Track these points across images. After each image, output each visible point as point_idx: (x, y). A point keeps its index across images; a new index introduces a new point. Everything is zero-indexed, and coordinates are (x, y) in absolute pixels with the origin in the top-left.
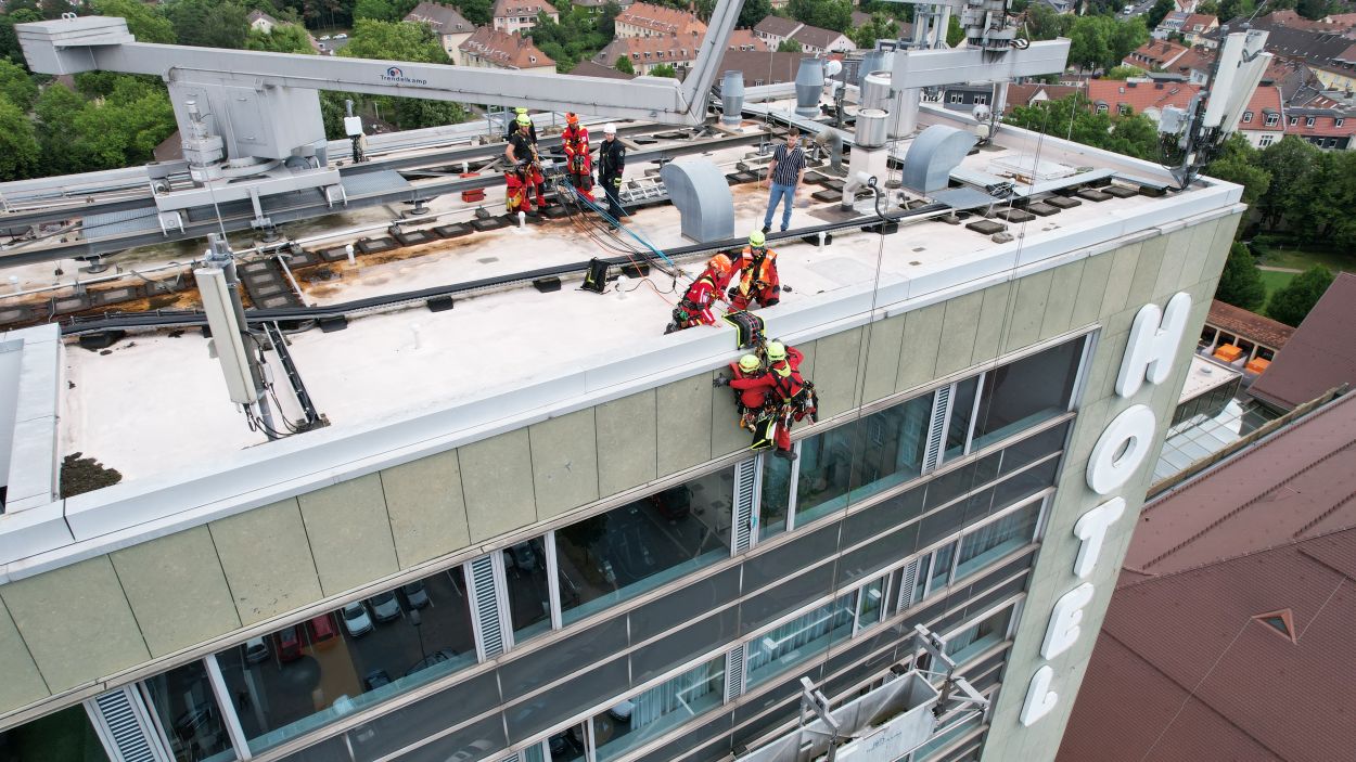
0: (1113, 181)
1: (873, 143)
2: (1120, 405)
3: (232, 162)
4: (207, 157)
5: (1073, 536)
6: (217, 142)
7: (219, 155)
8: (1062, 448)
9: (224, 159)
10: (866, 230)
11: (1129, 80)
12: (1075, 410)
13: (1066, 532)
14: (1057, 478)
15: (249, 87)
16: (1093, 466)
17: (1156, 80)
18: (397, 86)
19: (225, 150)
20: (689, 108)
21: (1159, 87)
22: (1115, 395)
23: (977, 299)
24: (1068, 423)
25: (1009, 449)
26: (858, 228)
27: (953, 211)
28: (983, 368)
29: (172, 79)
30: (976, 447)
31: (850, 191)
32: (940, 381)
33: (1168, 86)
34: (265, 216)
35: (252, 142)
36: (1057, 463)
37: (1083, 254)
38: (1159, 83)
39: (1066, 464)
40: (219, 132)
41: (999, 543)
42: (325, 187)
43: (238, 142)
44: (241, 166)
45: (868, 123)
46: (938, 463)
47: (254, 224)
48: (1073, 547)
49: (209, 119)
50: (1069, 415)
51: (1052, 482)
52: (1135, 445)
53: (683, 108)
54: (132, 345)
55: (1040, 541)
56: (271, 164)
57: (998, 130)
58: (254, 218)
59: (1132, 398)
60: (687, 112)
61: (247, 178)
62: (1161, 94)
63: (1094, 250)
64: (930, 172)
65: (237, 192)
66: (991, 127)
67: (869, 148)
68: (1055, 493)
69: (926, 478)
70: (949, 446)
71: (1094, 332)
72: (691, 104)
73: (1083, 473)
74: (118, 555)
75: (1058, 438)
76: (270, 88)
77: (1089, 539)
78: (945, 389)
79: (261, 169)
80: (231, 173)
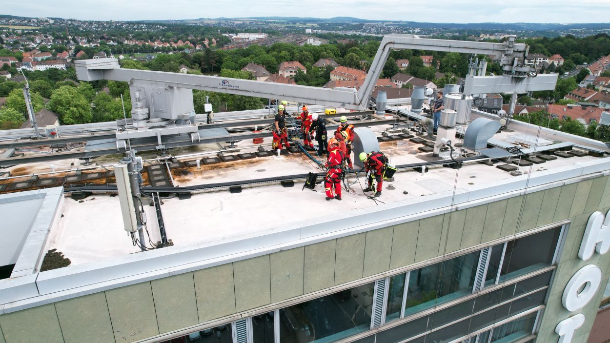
0: (573, 148)
1: (448, 125)
2: (581, 264)
3: (152, 120)
4: (141, 117)
5: (555, 333)
6: (146, 111)
7: (146, 116)
8: (548, 284)
9: (148, 118)
10: (445, 166)
11: (568, 105)
12: (556, 265)
13: (551, 330)
14: (546, 300)
15: (162, 87)
16: (566, 296)
17: (582, 105)
18: (226, 89)
19: (149, 114)
20: (361, 102)
21: (585, 109)
22: (578, 258)
23: (505, 203)
24: (552, 271)
25: (519, 283)
26: (441, 165)
27: (490, 159)
28: (506, 239)
29: (132, 83)
30: (503, 280)
31: (438, 147)
32: (483, 245)
33: (588, 109)
34: (162, 145)
35: (161, 111)
36: (545, 293)
37: (560, 183)
38: (584, 107)
39: (551, 293)
40: (148, 106)
41: (513, 332)
42: (191, 133)
43: (155, 111)
44: (155, 121)
45: (447, 115)
46: (482, 288)
47: (157, 148)
48: (555, 338)
49: (144, 100)
50: (552, 267)
51: (543, 302)
52: (590, 286)
53: (358, 102)
54: (93, 199)
55: (536, 334)
56: (169, 122)
57: (511, 122)
58: (158, 145)
59: (588, 260)
60: (359, 104)
61: (157, 127)
62: (585, 112)
63: (567, 182)
64: (478, 139)
65: (151, 133)
66: (507, 121)
67: (447, 128)
68: (545, 308)
69: (475, 295)
70: (487, 279)
71: (566, 224)
72: (362, 100)
73: (560, 299)
74: (59, 304)
75: (547, 279)
76: (171, 88)
77: (564, 336)
78: (486, 249)
79: (164, 123)
80: (150, 125)
